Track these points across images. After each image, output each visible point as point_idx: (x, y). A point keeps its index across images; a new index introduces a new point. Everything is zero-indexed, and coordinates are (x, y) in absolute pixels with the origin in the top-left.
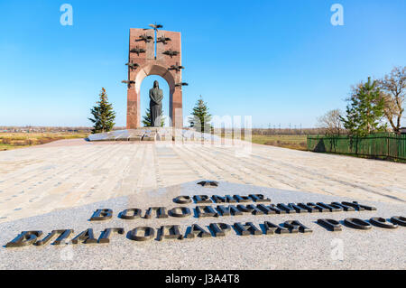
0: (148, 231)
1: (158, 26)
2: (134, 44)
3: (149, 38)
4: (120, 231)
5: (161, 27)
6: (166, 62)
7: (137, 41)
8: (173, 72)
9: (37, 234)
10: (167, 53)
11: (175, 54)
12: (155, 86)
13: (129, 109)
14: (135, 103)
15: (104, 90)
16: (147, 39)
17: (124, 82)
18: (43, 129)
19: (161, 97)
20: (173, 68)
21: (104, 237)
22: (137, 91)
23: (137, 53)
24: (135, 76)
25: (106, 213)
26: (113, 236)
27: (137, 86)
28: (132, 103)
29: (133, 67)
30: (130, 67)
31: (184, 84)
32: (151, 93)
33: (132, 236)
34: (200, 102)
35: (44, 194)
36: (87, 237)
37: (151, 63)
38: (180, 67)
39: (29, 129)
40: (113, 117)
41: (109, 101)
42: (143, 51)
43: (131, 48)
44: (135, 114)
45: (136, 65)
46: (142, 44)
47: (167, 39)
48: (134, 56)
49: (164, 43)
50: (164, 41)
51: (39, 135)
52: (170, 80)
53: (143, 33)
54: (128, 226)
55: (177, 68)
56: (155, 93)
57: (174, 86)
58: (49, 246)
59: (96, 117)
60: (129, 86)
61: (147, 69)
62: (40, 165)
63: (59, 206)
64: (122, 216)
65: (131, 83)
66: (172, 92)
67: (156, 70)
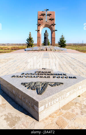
0: (28, 76)
1: (47, 10)
2: (39, 17)
3: (44, 14)
4: (25, 76)
5: (48, 10)
6: (50, 23)
7: (40, 16)
8: (52, 26)
9: (15, 76)
10: (50, 19)
11: (53, 19)
12: (46, 32)
13: (38, 40)
14: (40, 37)
15: (30, 33)
16: (43, 15)
17: (36, 30)
18: (12, 44)
19: (48, 36)
20: (52, 25)
21: (22, 77)
22: (40, 34)
23: (40, 20)
24: (40, 28)
25: (23, 74)
26: (24, 77)
27: (40, 32)
28: (39, 37)
29: (39, 25)
30: (38, 25)
31: (56, 30)
32: (45, 34)
33: (26, 77)
34: (62, 36)
35: (14, 69)
36: (20, 77)
37: (45, 23)
38: (55, 24)
39: (8, 44)
40: (33, 42)
41: (32, 37)
42: (42, 19)
43: (38, 18)
44: (40, 41)
45: (40, 24)
46: (42, 17)
47: (50, 14)
48: (39, 21)
49: (49, 16)
50: (49, 15)
51: (11, 46)
52: (51, 29)
53: (42, 13)
54: (26, 76)
55: (54, 25)
56: (46, 34)
57: (53, 31)
58: (16, 77)
59: (28, 42)
60: (38, 32)
61: (44, 26)
62: (13, 60)
63: (17, 71)
64: (26, 74)
65: (38, 31)
66: (52, 33)
67: (46, 26)
